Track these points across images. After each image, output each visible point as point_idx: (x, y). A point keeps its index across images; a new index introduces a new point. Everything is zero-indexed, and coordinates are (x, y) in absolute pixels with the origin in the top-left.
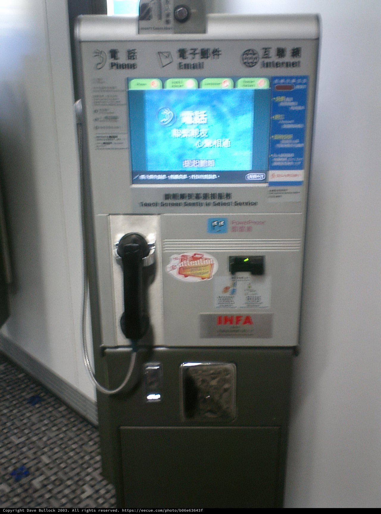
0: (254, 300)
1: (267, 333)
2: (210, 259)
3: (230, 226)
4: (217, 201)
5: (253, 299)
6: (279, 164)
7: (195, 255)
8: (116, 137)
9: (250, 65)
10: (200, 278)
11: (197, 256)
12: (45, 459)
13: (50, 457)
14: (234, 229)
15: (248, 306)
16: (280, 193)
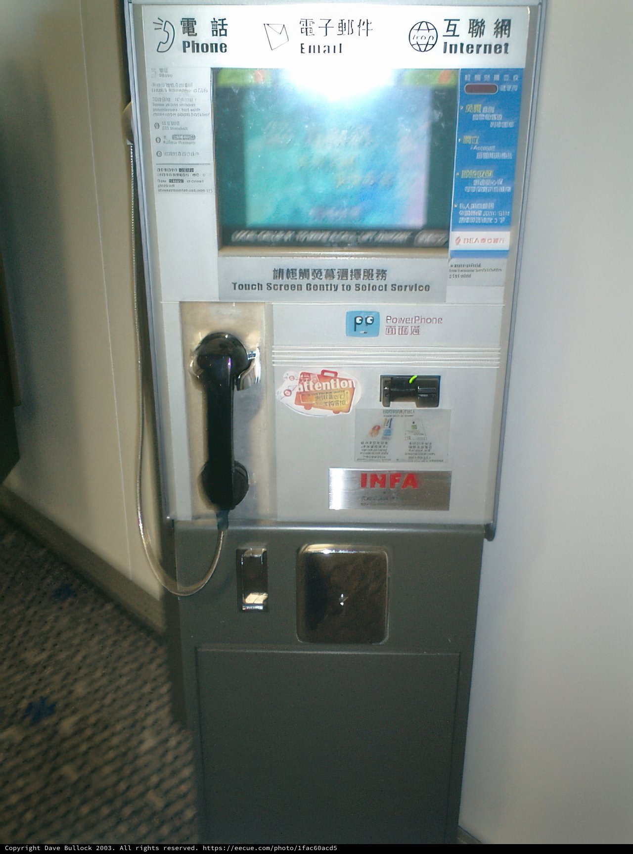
0: (420, 449)
2: (347, 380)
3: (383, 325)
4: (362, 281)
5: (418, 447)
6: (467, 220)
7: (323, 371)
8: (192, 170)
10: (332, 412)
11: (326, 374)
12: (81, 689)
13: (87, 685)
14: (390, 330)
15: (410, 457)
16: (468, 271)
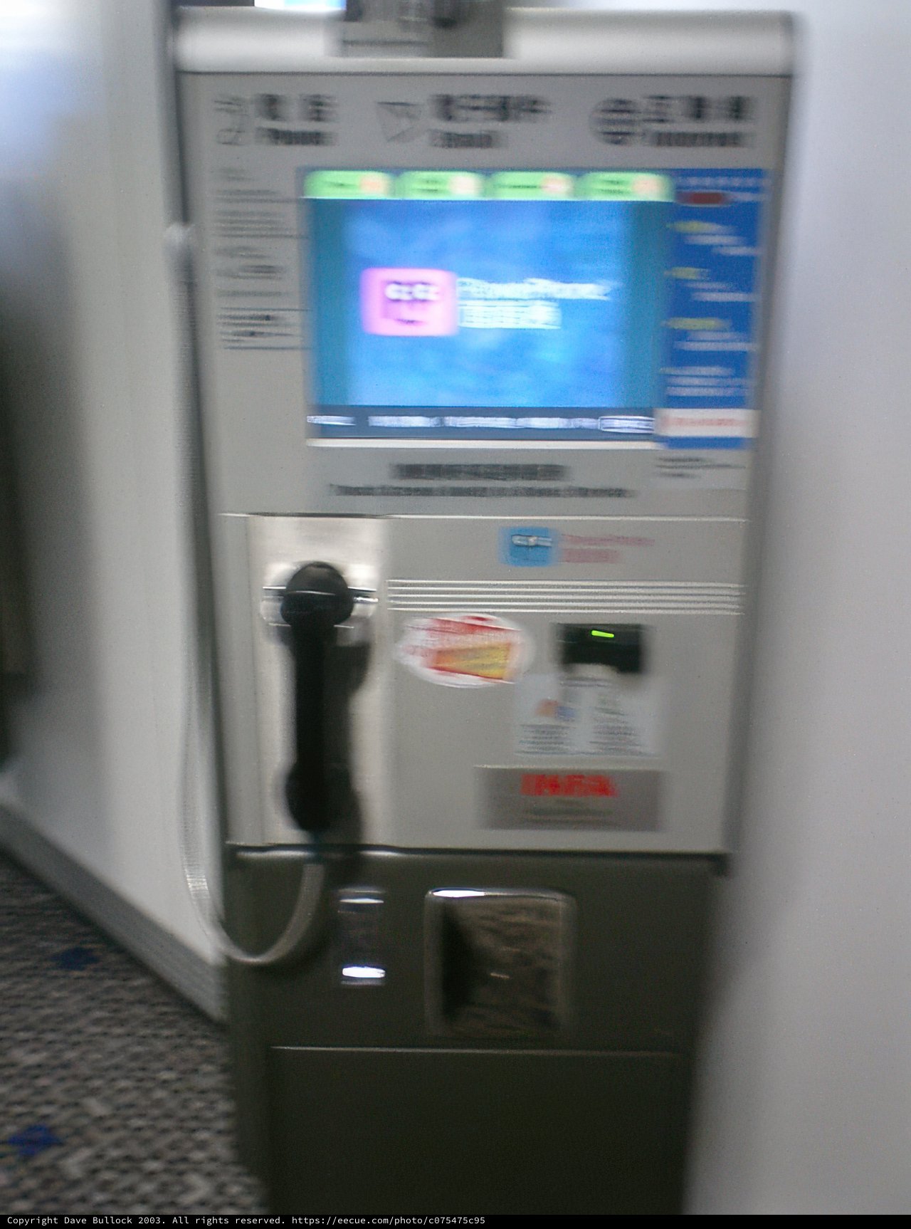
0: (616, 737)
1: (648, 818)
2: (507, 631)
5: (613, 734)
8: (274, 318)
9: (617, 138)
10: (480, 678)
11: (475, 623)
12: (97, 1107)
13: (107, 1100)
14: (570, 557)
15: (600, 749)
16: (686, 468)
